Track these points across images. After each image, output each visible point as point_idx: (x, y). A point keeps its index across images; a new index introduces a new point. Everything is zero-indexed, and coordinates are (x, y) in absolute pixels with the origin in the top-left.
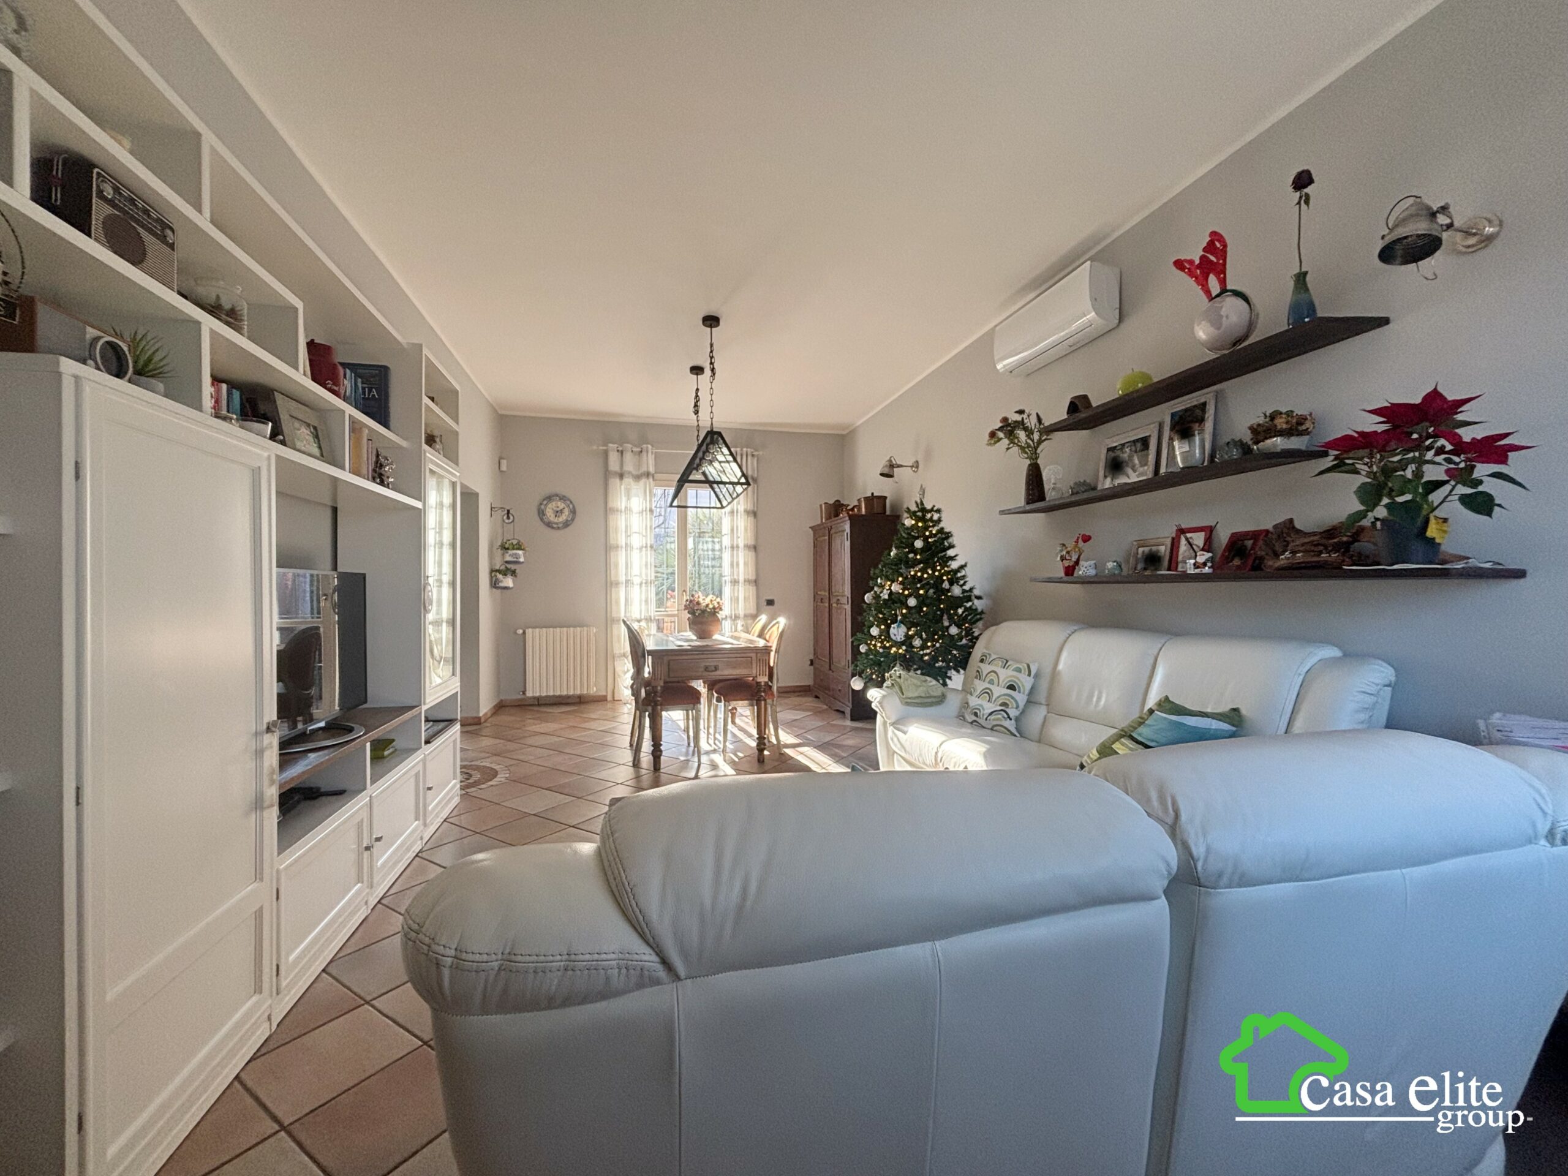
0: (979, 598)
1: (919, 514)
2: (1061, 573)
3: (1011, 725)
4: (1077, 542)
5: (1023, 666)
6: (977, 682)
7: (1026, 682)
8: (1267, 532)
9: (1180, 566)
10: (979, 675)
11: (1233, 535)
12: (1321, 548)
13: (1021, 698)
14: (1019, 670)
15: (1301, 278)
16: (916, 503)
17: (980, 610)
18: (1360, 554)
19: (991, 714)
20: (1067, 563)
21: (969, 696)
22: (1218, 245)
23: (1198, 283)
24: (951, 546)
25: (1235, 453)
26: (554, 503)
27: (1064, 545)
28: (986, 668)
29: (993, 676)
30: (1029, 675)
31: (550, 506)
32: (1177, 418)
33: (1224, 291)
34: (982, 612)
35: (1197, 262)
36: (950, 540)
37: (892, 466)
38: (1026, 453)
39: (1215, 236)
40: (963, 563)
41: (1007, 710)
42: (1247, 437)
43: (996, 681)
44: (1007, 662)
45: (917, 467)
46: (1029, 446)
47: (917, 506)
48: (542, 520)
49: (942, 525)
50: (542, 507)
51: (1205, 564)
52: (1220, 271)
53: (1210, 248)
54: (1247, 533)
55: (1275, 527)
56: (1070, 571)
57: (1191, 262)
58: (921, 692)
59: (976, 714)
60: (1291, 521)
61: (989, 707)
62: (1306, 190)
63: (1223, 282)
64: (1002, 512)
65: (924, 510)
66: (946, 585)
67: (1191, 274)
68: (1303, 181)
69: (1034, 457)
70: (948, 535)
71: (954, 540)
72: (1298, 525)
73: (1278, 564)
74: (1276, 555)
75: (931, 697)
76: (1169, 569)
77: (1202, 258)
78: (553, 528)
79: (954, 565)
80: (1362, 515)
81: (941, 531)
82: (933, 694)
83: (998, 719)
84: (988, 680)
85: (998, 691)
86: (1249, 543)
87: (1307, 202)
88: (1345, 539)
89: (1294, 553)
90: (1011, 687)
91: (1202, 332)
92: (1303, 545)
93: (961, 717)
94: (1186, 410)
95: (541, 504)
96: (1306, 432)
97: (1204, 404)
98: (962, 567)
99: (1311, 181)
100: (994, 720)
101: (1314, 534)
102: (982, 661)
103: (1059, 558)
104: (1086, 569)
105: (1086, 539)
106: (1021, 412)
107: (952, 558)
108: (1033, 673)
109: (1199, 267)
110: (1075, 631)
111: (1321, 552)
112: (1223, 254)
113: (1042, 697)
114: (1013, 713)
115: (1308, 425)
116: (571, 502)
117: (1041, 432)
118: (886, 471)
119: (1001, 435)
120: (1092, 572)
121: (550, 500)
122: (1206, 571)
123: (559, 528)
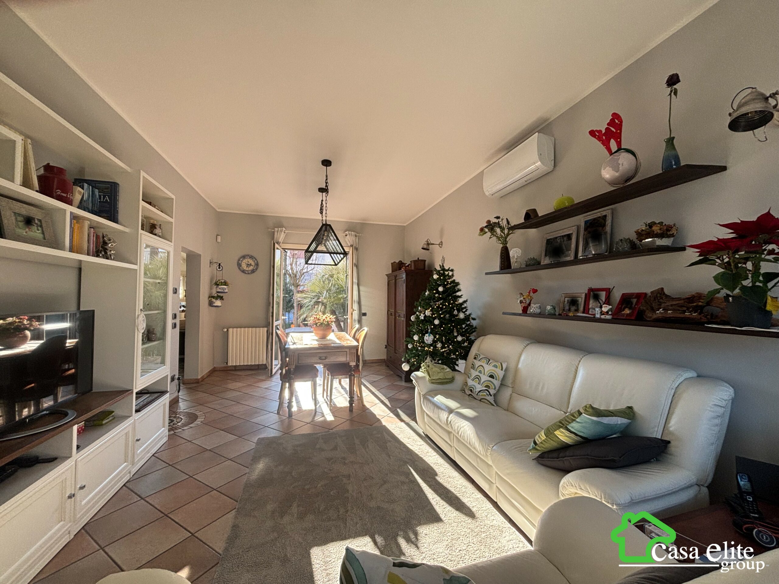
0: (474, 319)
1: (442, 272)
2: (521, 312)
3: (491, 399)
4: (529, 293)
5: (498, 364)
6: (472, 371)
7: (500, 374)
8: (646, 294)
9: (590, 310)
10: (473, 367)
11: (623, 294)
12: (685, 309)
13: (497, 383)
14: (496, 366)
15: (670, 141)
16: (440, 265)
17: (474, 326)
18: (712, 315)
19: (480, 392)
20: (523, 305)
21: (468, 379)
22: (617, 121)
23: (603, 144)
24: (459, 290)
25: (626, 247)
26: (246, 260)
27: (522, 294)
28: (477, 363)
29: (481, 368)
30: (502, 370)
31: (244, 261)
32: (588, 224)
33: (619, 149)
34: (476, 328)
35: (604, 131)
36: (458, 287)
37: (428, 244)
38: (500, 240)
39: (615, 116)
40: (465, 300)
41: (489, 390)
42: (634, 237)
43: (483, 371)
44: (489, 360)
45: (442, 245)
46: (502, 237)
47: (441, 268)
48: (239, 269)
49: (454, 278)
50: (240, 262)
51: (607, 312)
52: (618, 137)
53: (611, 123)
54: (632, 294)
55: (652, 292)
56: (525, 310)
57: (600, 132)
58: (441, 376)
59: (471, 391)
60: (662, 289)
61: (479, 388)
62: (675, 86)
63: (619, 144)
64: (487, 274)
65: (444, 270)
66: (456, 312)
67: (599, 139)
68: (673, 80)
69: (505, 243)
70: (458, 284)
71: (460, 287)
72: (666, 291)
73: (655, 316)
74: (653, 310)
76: (583, 313)
77: (607, 129)
78: (246, 273)
79: (461, 301)
80: (718, 291)
81: (453, 282)
82: (447, 377)
83: (485, 395)
84: (478, 370)
85: (484, 378)
86: (634, 301)
87: (676, 93)
88: (700, 304)
89: (665, 310)
90: (492, 376)
91: (608, 174)
92: (672, 305)
93: (463, 391)
94: (594, 219)
95: (239, 260)
96: (672, 235)
97: (605, 216)
98: (465, 302)
99: (678, 81)
100: (482, 395)
101: (679, 299)
102: (475, 358)
103: (519, 302)
104: (534, 308)
105: (535, 291)
106: (498, 218)
107: (460, 297)
108: (504, 369)
109: (604, 134)
110: (528, 344)
111: (684, 312)
112: (619, 127)
113: (509, 382)
114: (492, 392)
115: (674, 231)
116: (256, 259)
117: (509, 229)
118: (425, 247)
119: (486, 230)
120: (538, 311)
121: (244, 258)
122: (608, 317)
123: (249, 273)
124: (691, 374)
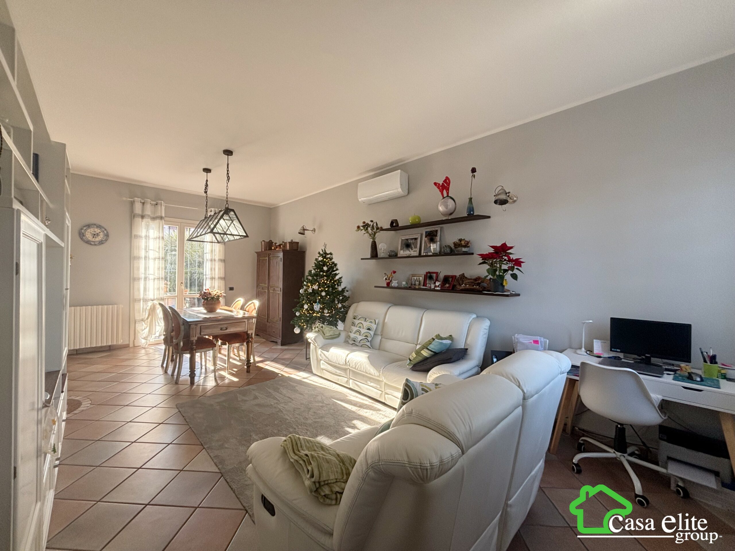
0: (347, 291)
1: (324, 255)
2: (386, 285)
3: (368, 344)
4: (392, 273)
5: (373, 321)
6: (353, 327)
7: (374, 326)
8: (456, 276)
9: (427, 285)
10: (353, 324)
11: (445, 276)
12: (473, 284)
13: (372, 333)
14: (371, 322)
15: (471, 199)
17: (348, 296)
18: (484, 287)
19: (361, 340)
20: (388, 281)
21: (349, 333)
22: (448, 181)
23: (440, 191)
24: (337, 270)
25: (448, 250)
26: (92, 229)
27: (385, 274)
28: (357, 322)
29: (361, 325)
30: (375, 324)
31: (89, 230)
32: (427, 234)
33: (448, 196)
34: (349, 297)
35: (441, 185)
36: (337, 267)
37: (304, 230)
38: (371, 236)
39: (447, 178)
40: (341, 277)
41: (368, 338)
42: (452, 246)
43: (362, 327)
44: (366, 319)
45: (315, 231)
46: (372, 234)
47: (323, 251)
48: (82, 239)
49: (333, 260)
50: (83, 231)
51: (439, 286)
52: (448, 190)
53: (445, 181)
54: (450, 276)
55: (459, 275)
56: (388, 284)
57: (439, 184)
58: (331, 333)
59: (354, 341)
60: (464, 274)
61: (360, 338)
62: (474, 173)
63: (448, 193)
64: (362, 259)
65: (326, 253)
66: (336, 286)
67: (438, 188)
68: (474, 170)
69: (374, 238)
70: (336, 265)
71: (338, 266)
72: (466, 275)
73: (461, 288)
74: (460, 285)
75: (335, 335)
76: (424, 286)
77: (443, 184)
78: (91, 244)
79: (337, 277)
80: (487, 276)
81: (333, 263)
82: (336, 333)
83: (365, 342)
84: (358, 326)
85: (363, 331)
86: (450, 279)
87: (474, 177)
88: (480, 282)
89: (466, 284)
90: (369, 329)
91: (441, 208)
92: (468, 282)
93: (346, 342)
94: (431, 231)
95: (82, 229)
96: (469, 247)
97: (437, 231)
98: (340, 278)
99: (475, 171)
100: (363, 342)
101: (471, 279)
102: (354, 318)
103: (384, 279)
104: (394, 284)
105: (394, 272)
106: (372, 221)
107: (336, 274)
108: (376, 323)
109: (441, 186)
110: (390, 307)
111: (473, 286)
112: (449, 184)
113: (379, 332)
114: (369, 339)
115: (469, 245)
116: (105, 230)
117: (377, 228)
118: (302, 232)
119: (362, 228)
120: (396, 285)
121: (89, 227)
122: (438, 288)
123: (95, 245)
124: (474, 316)
